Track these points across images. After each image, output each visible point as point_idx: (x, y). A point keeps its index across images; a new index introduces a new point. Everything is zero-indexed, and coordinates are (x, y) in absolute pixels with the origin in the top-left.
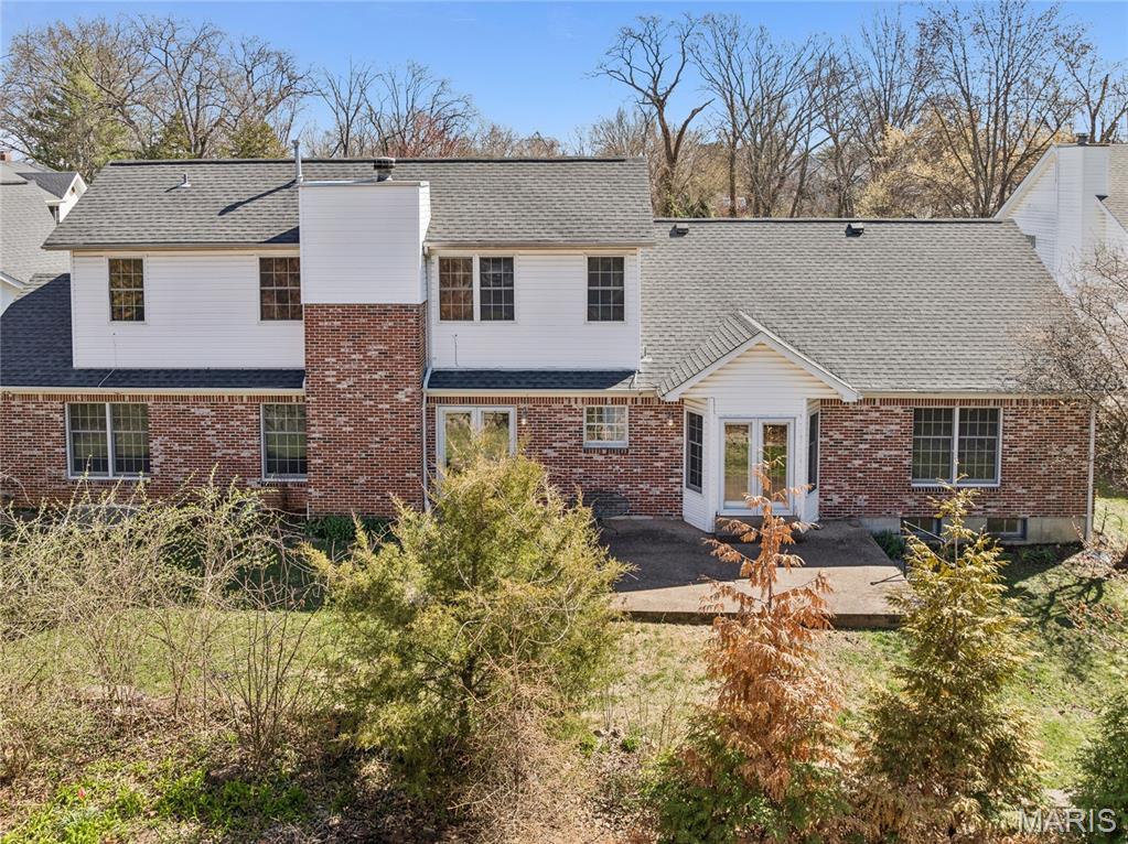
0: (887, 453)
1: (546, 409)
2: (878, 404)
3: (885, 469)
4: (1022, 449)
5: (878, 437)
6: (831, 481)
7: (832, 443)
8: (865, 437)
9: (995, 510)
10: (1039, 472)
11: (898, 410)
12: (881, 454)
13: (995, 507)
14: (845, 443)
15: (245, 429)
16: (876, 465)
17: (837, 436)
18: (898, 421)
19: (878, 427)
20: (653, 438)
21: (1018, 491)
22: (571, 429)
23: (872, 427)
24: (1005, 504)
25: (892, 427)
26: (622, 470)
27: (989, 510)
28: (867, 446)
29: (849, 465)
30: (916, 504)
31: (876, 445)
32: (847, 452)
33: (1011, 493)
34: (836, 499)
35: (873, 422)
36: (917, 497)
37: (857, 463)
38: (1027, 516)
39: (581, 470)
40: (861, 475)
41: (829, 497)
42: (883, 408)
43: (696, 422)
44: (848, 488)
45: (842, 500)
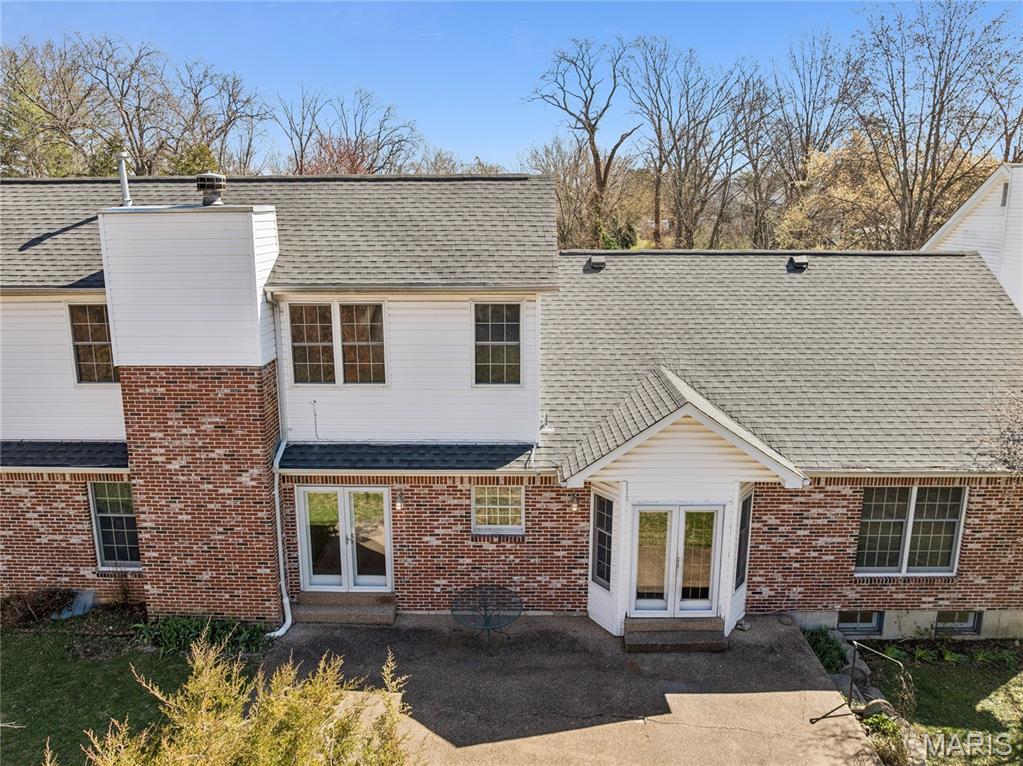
0: (829, 540)
1: (426, 491)
2: (822, 484)
3: (825, 558)
4: (987, 535)
5: (820, 522)
6: (762, 572)
7: (765, 529)
8: (805, 522)
9: (947, 603)
10: (1003, 560)
11: (847, 490)
12: (821, 541)
13: (948, 599)
14: (781, 529)
15: (72, 512)
16: (815, 554)
17: (772, 521)
18: (845, 503)
19: (821, 511)
20: (554, 524)
21: (977, 582)
22: (457, 513)
23: (814, 511)
24: (960, 596)
25: (839, 511)
26: (517, 561)
27: (941, 602)
28: (807, 533)
29: (784, 554)
30: (858, 596)
31: (817, 531)
32: (782, 540)
33: (968, 584)
34: (766, 592)
35: (818, 505)
36: (859, 589)
37: (793, 551)
38: (984, 609)
39: (469, 561)
40: (797, 565)
41: (758, 590)
42: (829, 488)
43: (605, 507)
44: (780, 580)
45: (773, 593)
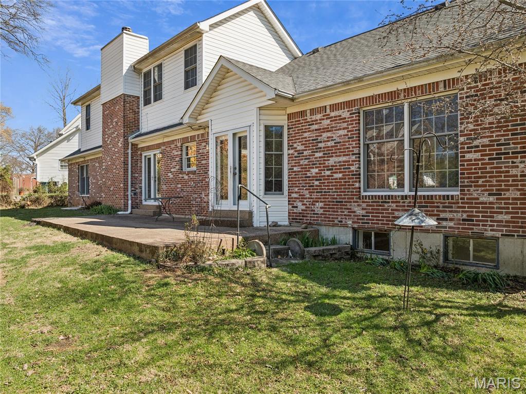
0: (337, 159)
1: (170, 149)
2: (328, 110)
3: (336, 176)
4: (486, 141)
5: (329, 144)
6: (296, 189)
7: (296, 154)
8: (320, 145)
9: (451, 224)
10: (513, 172)
11: (345, 114)
12: (332, 161)
13: (451, 220)
14: (305, 153)
16: (328, 173)
17: (300, 147)
18: (345, 125)
19: (329, 134)
21: (482, 199)
22: (177, 159)
23: (325, 135)
24: (465, 216)
25: (342, 132)
26: (194, 185)
27: (444, 223)
28: (321, 154)
29: (309, 175)
30: (364, 212)
31: (328, 153)
32: (306, 162)
33: (473, 202)
34: (301, 207)
35: (326, 130)
36: (364, 205)
37: (314, 171)
38: (498, 234)
39: (180, 186)
40: (317, 183)
41: (295, 205)
42: (333, 114)
44: (308, 196)
45: (304, 207)
